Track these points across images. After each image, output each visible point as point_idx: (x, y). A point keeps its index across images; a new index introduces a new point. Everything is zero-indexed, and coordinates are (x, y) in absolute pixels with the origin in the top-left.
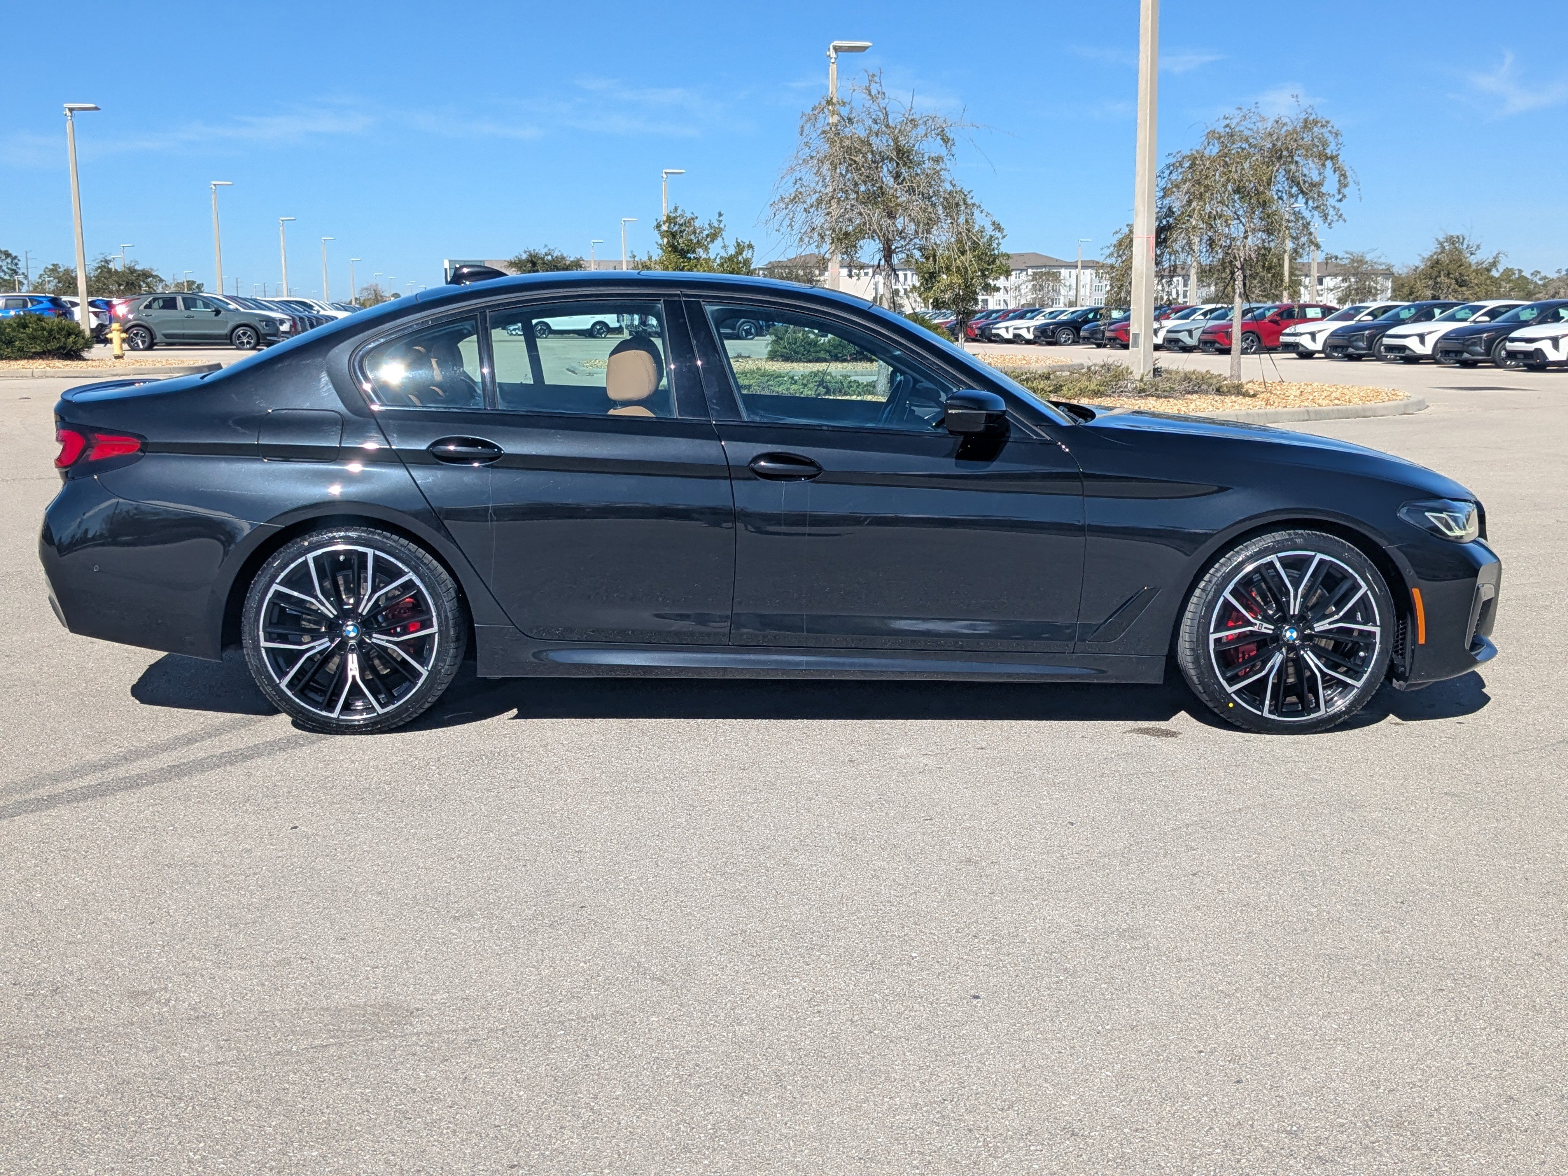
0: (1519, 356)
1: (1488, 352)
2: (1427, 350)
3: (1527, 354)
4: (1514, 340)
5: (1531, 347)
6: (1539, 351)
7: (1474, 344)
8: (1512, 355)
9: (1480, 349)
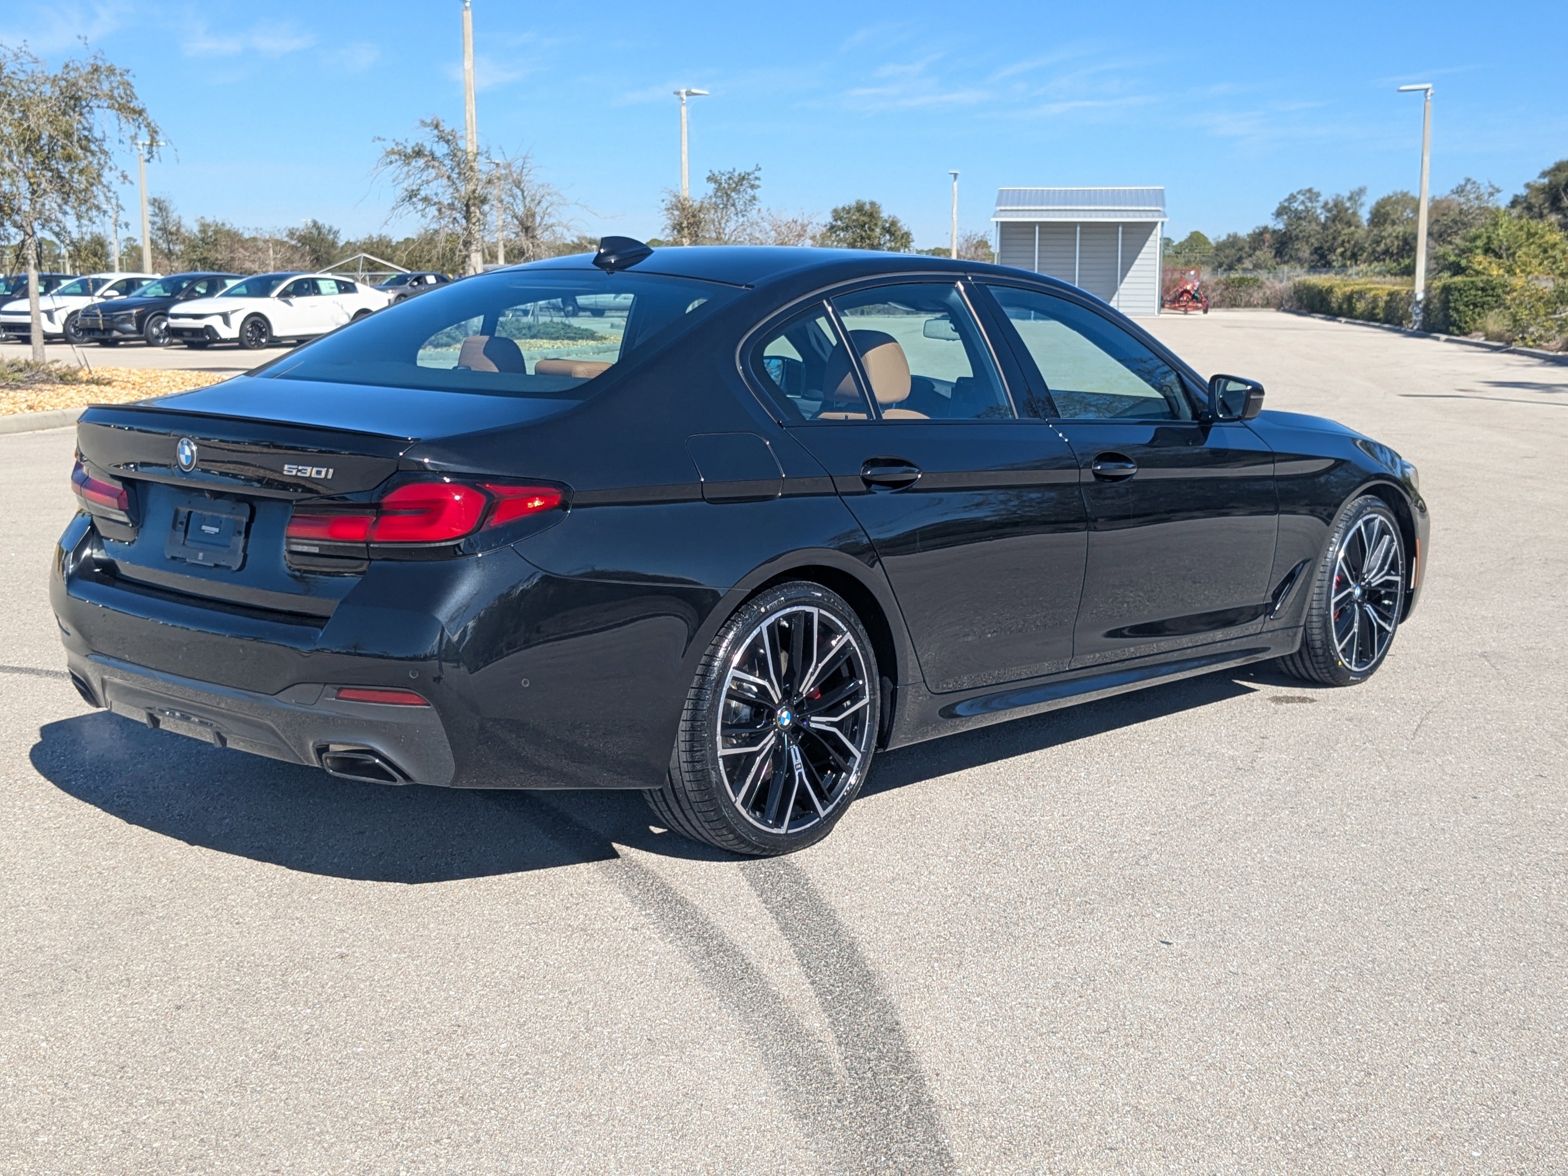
0: (185, 333)
1: (140, 329)
2: (57, 328)
3: (195, 331)
4: (176, 316)
5: (200, 324)
6: (209, 329)
7: (124, 321)
8: (175, 332)
9: (131, 327)
